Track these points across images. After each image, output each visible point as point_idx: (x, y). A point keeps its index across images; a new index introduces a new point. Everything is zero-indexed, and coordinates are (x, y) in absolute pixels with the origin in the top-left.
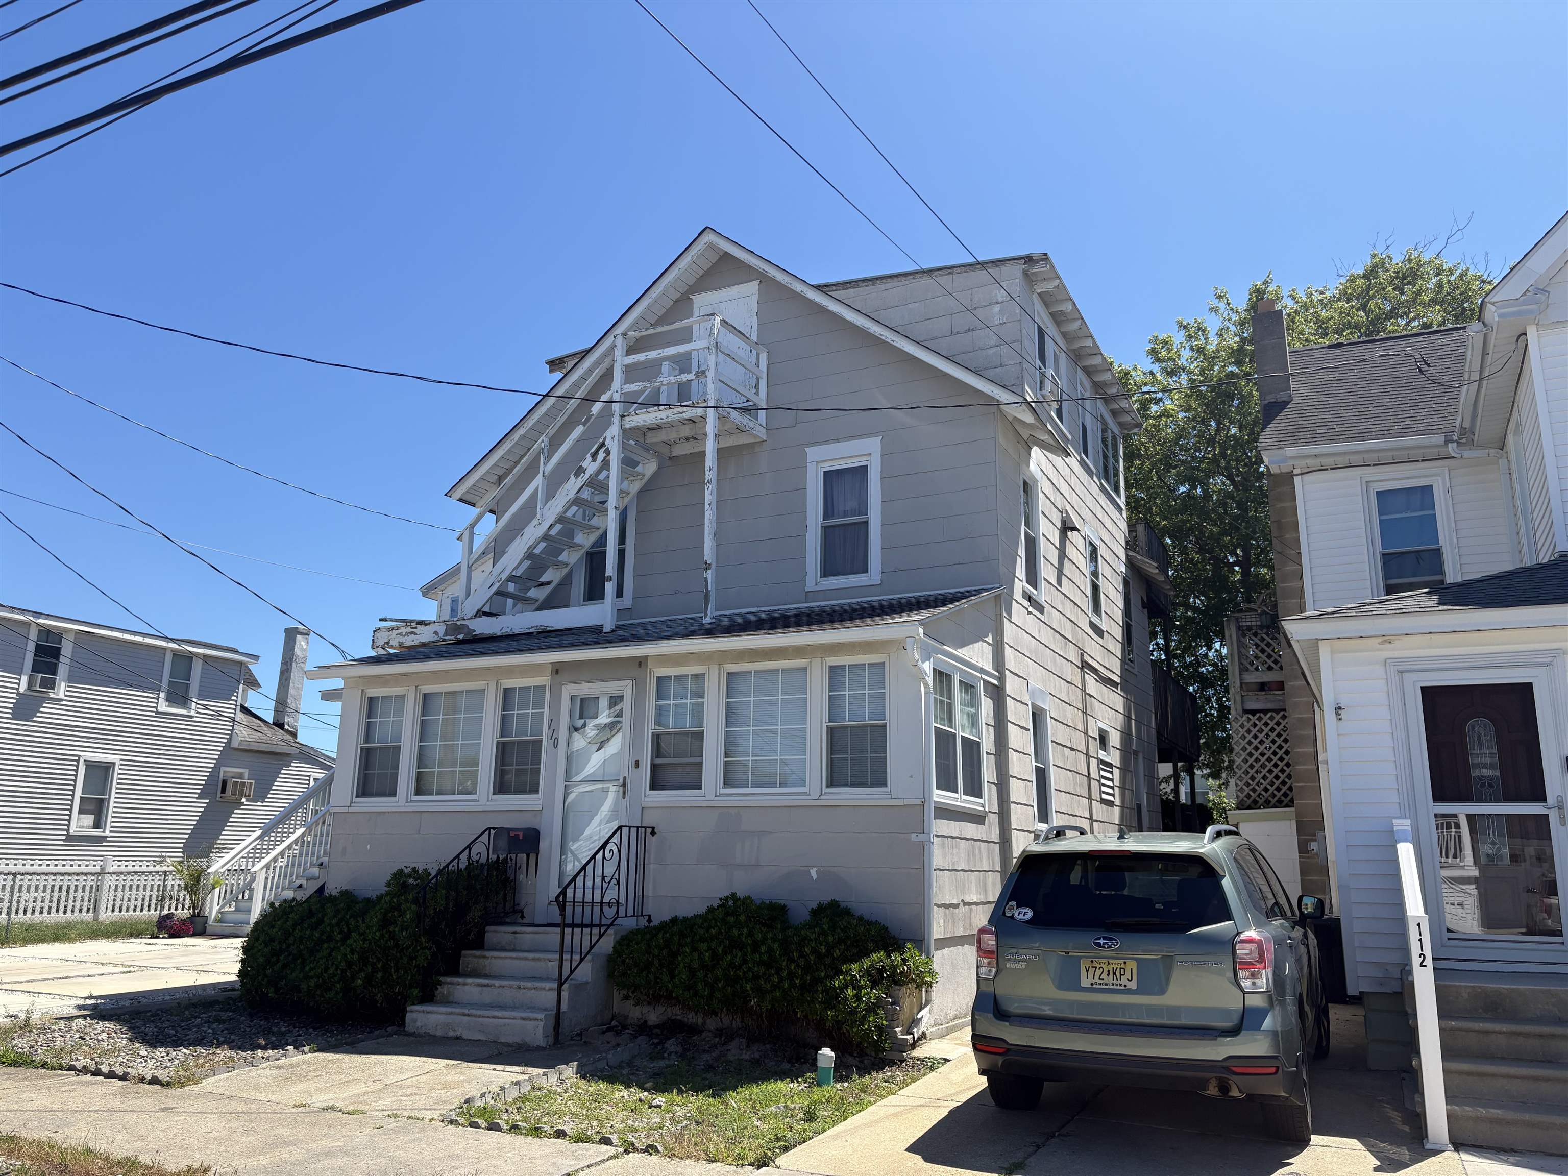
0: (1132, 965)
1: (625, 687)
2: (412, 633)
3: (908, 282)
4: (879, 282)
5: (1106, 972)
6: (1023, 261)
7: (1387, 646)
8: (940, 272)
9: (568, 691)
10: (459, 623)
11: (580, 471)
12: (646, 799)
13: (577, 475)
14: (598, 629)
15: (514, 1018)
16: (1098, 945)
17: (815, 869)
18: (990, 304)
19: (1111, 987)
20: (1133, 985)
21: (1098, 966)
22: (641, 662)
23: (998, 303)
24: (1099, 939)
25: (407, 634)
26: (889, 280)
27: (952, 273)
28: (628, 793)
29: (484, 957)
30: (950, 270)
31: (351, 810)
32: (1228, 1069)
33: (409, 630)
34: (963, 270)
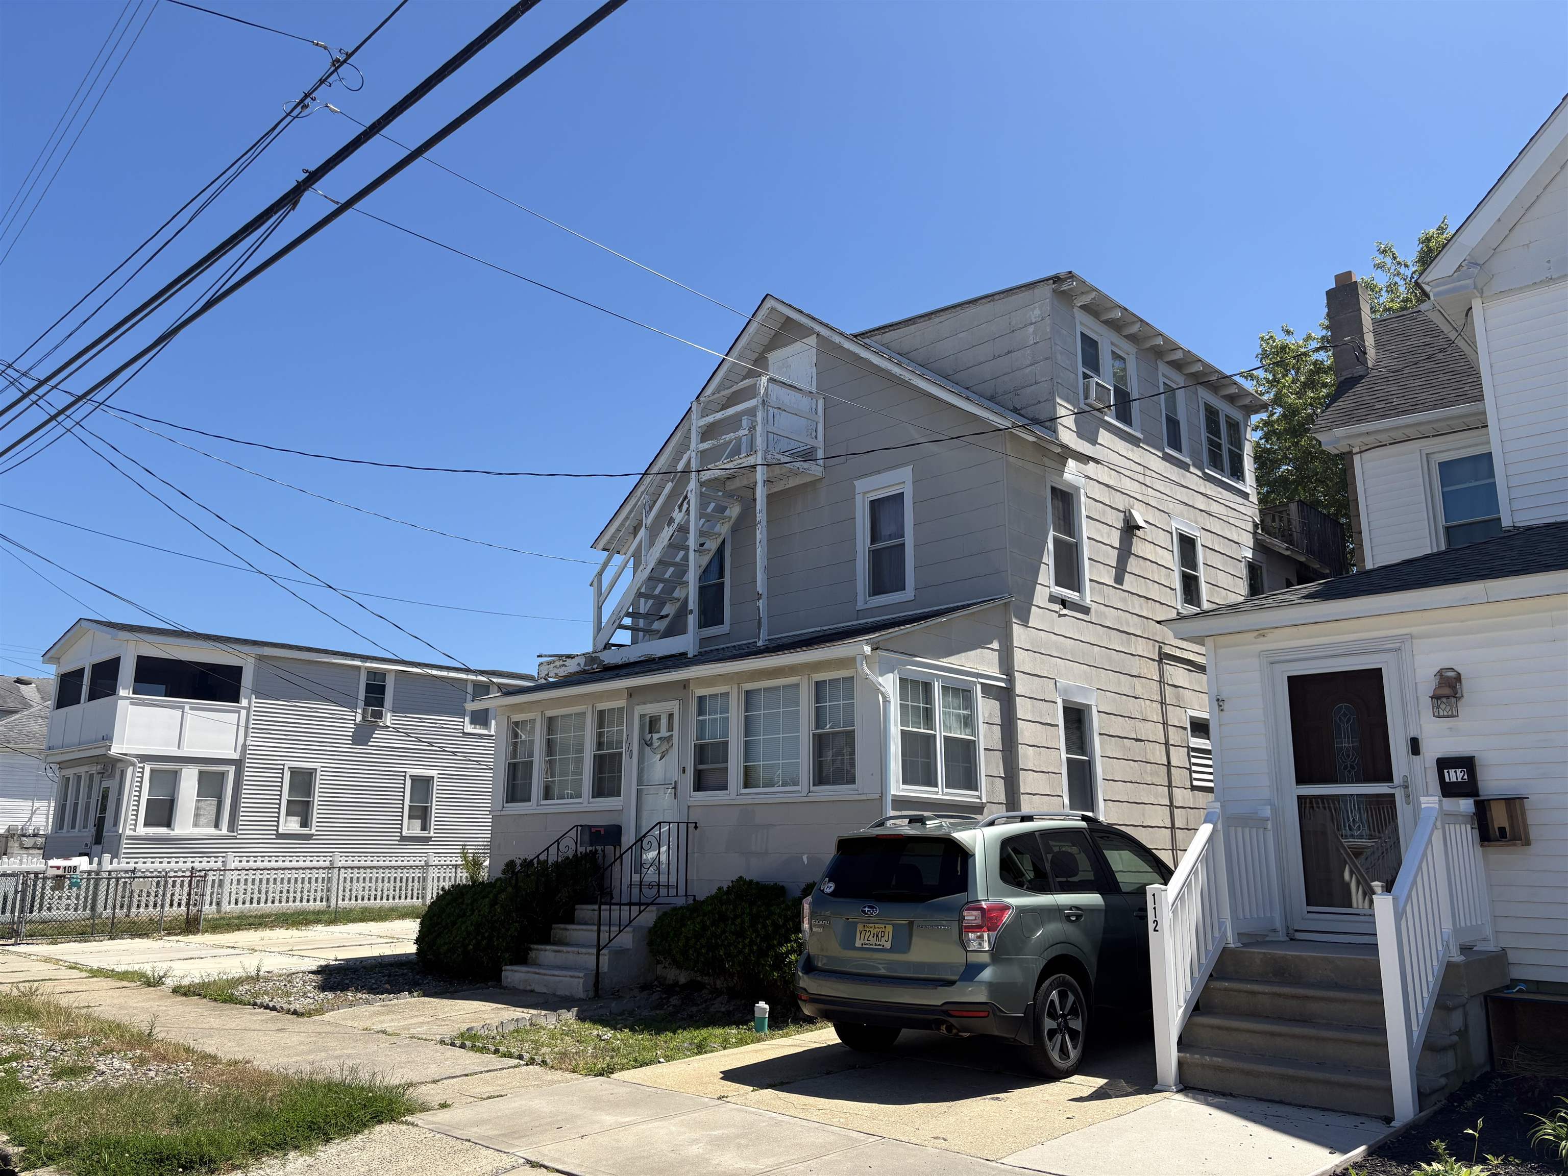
0: (890, 928)
1: (673, 706)
2: (563, 665)
3: (957, 313)
4: (933, 316)
5: (872, 935)
6: (1052, 281)
7: (1262, 639)
8: (983, 301)
9: (639, 710)
10: (593, 655)
11: (672, 520)
12: (691, 799)
13: (669, 525)
14: (683, 655)
15: (566, 976)
16: (864, 911)
17: (806, 856)
18: (1025, 326)
19: (874, 947)
20: (888, 945)
21: (868, 930)
22: (685, 684)
23: (1032, 324)
24: (865, 907)
25: (560, 666)
26: (942, 313)
27: (993, 300)
28: (678, 794)
29: (566, 929)
30: (991, 298)
31: (503, 813)
32: (947, 1013)
33: (561, 663)
34: (1002, 296)
